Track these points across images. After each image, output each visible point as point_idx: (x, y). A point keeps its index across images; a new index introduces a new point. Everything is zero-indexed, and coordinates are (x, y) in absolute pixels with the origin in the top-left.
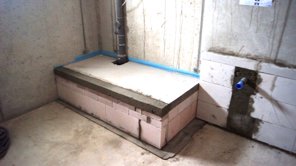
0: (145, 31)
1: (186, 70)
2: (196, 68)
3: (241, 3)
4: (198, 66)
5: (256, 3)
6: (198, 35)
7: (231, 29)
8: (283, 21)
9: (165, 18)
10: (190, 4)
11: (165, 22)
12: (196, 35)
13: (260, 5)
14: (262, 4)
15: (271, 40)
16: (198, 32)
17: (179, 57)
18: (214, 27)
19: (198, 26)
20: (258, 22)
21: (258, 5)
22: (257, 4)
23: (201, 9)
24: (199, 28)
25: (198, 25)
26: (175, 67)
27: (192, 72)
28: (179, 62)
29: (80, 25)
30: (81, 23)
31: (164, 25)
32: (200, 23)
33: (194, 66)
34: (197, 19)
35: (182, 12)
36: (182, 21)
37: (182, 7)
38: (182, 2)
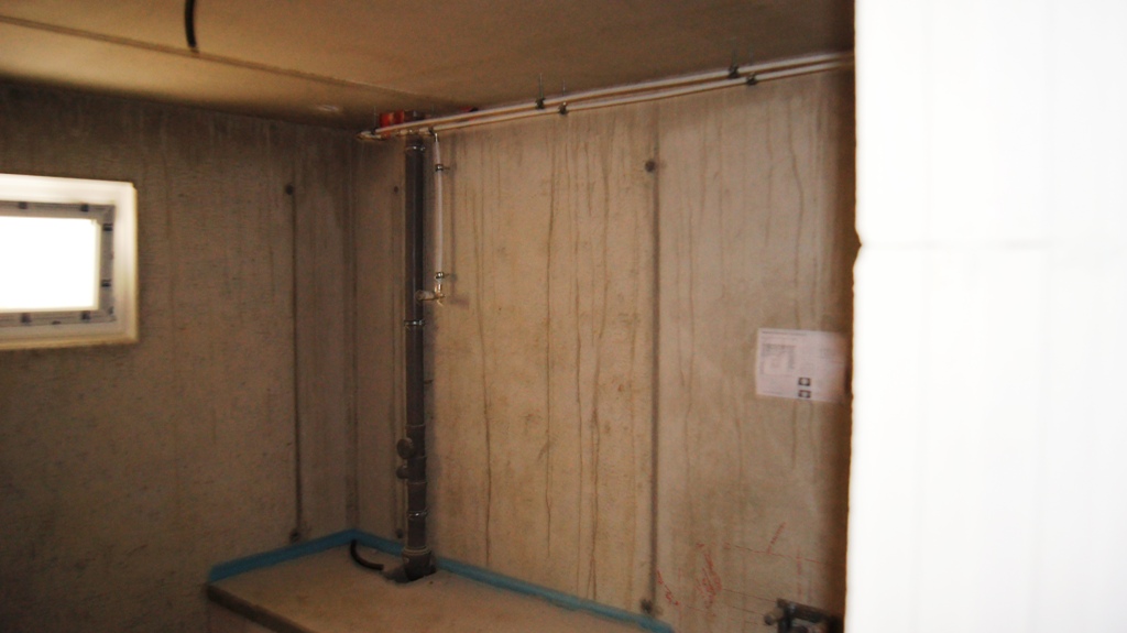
0: (492, 469)
1: (618, 604)
2: (648, 598)
3: (762, 389)
4: (653, 590)
5: (800, 392)
7: (741, 470)
9: (548, 431)
10: (620, 389)
11: (548, 447)
12: (640, 486)
13: (814, 398)
14: (817, 394)
16: (643, 479)
17: (592, 562)
18: (691, 463)
21: (808, 397)
22: (805, 394)
23: (649, 407)
24: (649, 465)
25: (645, 455)
26: (583, 592)
27: (636, 609)
28: (595, 577)
29: (289, 444)
30: (292, 438)
31: (544, 455)
32: (649, 449)
33: (639, 593)
35: (595, 415)
36: (599, 440)
37: (595, 400)
38: (596, 384)
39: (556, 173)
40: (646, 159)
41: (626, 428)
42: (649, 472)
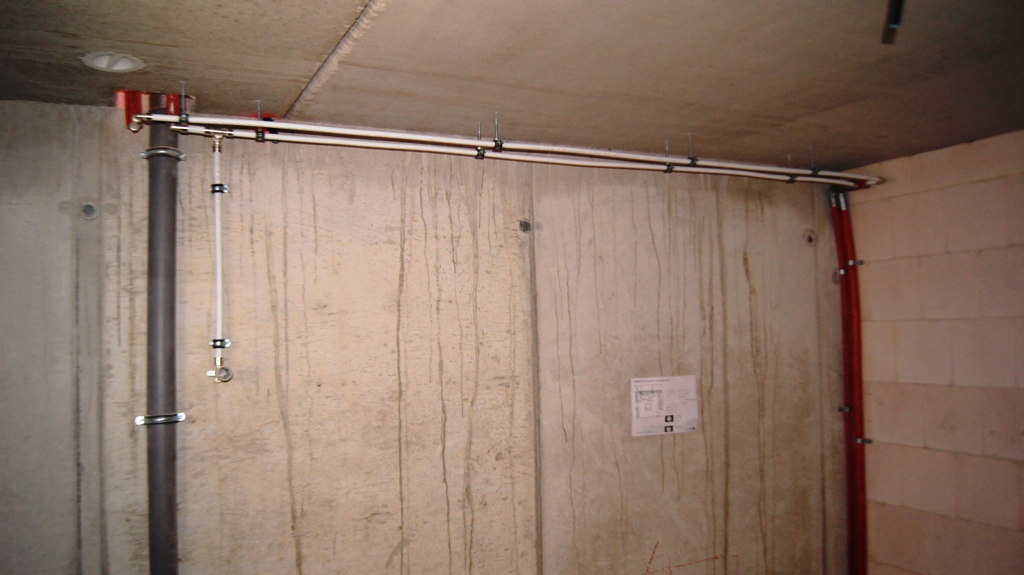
3: (634, 434)
5: (666, 427)
6: (532, 554)
7: (622, 507)
8: (723, 457)
9: (401, 528)
10: (497, 459)
11: (403, 543)
12: (523, 554)
13: (675, 430)
14: (678, 427)
15: (710, 507)
16: (527, 546)
18: (577, 514)
19: (527, 524)
20: (677, 473)
21: (672, 430)
22: (669, 429)
23: (531, 470)
24: (533, 529)
25: (528, 521)
31: (397, 557)
32: (533, 513)
34: (520, 503)
35: (468, 491)
36: (473, 520)
37: (467, 475)
38: (468, 458)
39: (407, 220)
40: (522, 219)
41: (505, 499)
42: (534, 538)
